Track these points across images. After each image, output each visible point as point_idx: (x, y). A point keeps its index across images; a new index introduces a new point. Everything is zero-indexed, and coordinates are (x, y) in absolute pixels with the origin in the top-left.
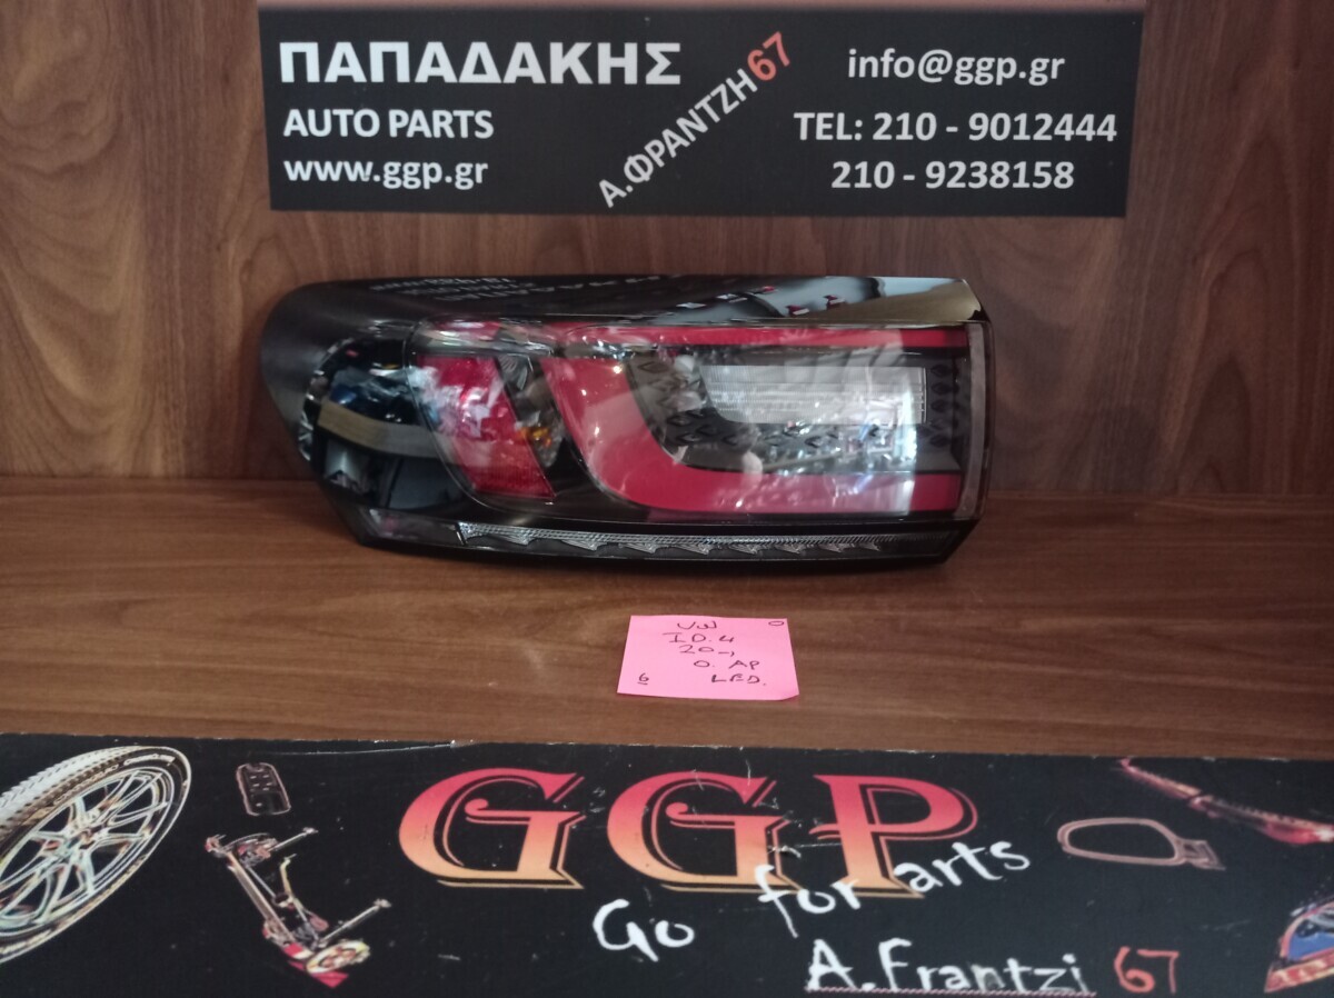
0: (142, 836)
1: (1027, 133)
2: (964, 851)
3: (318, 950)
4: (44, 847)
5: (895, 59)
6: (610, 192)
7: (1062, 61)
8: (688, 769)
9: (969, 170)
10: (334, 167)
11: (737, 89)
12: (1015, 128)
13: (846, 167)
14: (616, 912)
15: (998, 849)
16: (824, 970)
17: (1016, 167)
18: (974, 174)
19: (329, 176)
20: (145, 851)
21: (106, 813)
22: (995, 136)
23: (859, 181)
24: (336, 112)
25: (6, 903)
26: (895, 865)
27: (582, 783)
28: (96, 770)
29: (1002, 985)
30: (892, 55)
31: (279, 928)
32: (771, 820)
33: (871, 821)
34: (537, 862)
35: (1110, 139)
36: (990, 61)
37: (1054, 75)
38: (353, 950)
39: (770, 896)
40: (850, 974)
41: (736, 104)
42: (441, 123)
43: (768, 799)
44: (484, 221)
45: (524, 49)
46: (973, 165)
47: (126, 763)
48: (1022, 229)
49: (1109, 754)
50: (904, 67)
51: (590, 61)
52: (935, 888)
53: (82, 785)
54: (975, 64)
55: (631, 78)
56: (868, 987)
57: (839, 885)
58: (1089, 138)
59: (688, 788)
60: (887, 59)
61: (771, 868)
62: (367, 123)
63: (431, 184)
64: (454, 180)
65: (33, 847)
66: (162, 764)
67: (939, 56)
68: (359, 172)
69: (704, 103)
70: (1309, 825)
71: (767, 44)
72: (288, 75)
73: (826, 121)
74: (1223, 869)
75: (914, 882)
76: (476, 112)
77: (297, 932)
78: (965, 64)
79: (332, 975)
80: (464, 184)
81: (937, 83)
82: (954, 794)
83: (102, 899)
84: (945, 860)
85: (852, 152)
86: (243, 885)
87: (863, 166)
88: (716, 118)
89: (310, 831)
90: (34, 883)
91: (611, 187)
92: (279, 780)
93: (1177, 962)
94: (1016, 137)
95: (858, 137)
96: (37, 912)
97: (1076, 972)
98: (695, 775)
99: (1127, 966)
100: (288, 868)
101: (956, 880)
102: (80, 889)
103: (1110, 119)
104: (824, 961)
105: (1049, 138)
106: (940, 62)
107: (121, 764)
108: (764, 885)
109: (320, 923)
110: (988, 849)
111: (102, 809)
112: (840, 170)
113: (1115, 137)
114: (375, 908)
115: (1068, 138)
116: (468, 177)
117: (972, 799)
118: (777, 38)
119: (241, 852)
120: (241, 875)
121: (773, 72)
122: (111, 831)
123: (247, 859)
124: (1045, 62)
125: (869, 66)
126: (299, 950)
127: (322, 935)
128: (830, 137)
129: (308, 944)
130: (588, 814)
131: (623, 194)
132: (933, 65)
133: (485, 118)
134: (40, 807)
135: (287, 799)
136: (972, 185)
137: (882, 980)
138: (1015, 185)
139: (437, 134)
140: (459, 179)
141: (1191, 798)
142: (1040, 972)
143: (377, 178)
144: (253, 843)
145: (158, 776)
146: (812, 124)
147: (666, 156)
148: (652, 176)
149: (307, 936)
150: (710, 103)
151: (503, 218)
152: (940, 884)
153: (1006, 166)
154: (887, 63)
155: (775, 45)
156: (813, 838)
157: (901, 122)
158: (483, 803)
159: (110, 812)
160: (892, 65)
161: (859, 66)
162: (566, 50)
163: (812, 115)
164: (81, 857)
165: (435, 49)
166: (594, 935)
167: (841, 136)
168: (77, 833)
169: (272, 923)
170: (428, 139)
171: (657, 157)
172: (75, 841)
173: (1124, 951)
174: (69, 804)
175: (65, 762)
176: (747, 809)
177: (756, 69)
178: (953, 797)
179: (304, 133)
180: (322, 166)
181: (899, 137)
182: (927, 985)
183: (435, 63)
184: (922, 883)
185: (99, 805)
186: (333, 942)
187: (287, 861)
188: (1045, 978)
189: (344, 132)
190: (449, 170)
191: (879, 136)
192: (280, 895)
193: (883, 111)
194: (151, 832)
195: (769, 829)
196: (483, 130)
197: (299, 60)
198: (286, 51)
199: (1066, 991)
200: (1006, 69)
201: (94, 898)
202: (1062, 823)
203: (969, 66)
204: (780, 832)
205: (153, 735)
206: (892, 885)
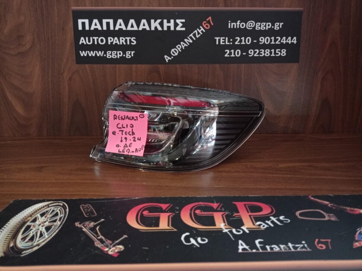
0: (58, 223)
1: (274, 42)
2: (273, 218)
3: (110, 248)
4: (32, 226)
5: (240, 23)
6: (167, 58)
7: (283, 23)
8: (199, 202)
9: (260, 52)
10: (93, 53)
11: (200, 31)
12: (271, 41)
13: (228, 51)
14: (187, 236)
15: (281, 218)
16: (242, 247)
17: (271, 51)
18: (261, 53)
19: (92, 55)
20: (59, 227)
21: (47, 218)
22: (266, 43)
23: (232, 55)
24: (94, 38)
25: (24, 240)
26: (256, 222)
27: (172, 206)
28: (42, 208)
29: (288, 249)
30: (239, 22)
31: (99, 243)
32: (223, 213)
33: (248, 212)
34: (164, 225)
35: (295, 43)
36: (265, 24)
37: (281, 27)
38: (119, 248)
39: (225, 231)
40: (249, 248)
41: (200, 35)
42: (122, 40)
43: (221, 208)
44: (134, 66)
45: (144, 21)
46: (261, 50)
47: (50, 206)
48: (273, 66)
49: (306, 195)
50: (243, 25)
51: (161, 24)
52: (267, 227)
53: (39, 211)
54: (261, 24)
55: (172, 28)
56: (254, 251)
57: (242, 228)
58: (290, 43)
59: (200, 206)
60: (238, 23)
61: (224, 224)
62: (102, 41)
63: (119, 56)
64: (126, 56)
65: (28, 227)
66: (60, 205)
67: (251, 22)
68: (100, 54)
69: (191, 35)
70: (358, 210)
71: (207, 20)
72: (80, 28)
73: (223, 39)
74: (338, 220)
75: (261, 226)
76: (131, 38)
77: (104, 244)
78: (258, 24)
79: (115, 254)
80: (128, 57)
81: (251, 30)
82: (270, 207)
83: (50, 238)
84: (269, 221)
85: (230, 47)
86: (87, 234)
87: (233, 51)
88: (195, 39)
89: (103, 220)
90: (31, 235)
92: (92, 208)
93: (330, 242)
94: (271, 43)
95: (231, 43)
96: (33, 242)
97: (306, 245)
98: (201, 203)
99: (318, 243)
100: (99, 229)
101: (272, 225)
102: (44, 236)
103: (295, 38)
104: (242, 245)
105: (280, 43)
106: (252, 24)
107: (48, 206)
108: (224, 229)
109: (109, 242)
110: (279, 218)
111: (45, 217)
113: (296, 43)
114: (123, 237)
115: (284, 43)
116: (130, 55)
117: (274, 208)
118: (210, 18)
119: (85, 226)
120: (86, 232)
121: (209, 27)
122: (49, 222)
123: (87, 228)
124: (278, 24)
125: (234, 25)
126: (105, 248)
127: (111, 244)
128: (224, 44)
129: (107, 247)
130: (175, 213)
131: (171, 59)
132: (250, 25)
133: (134, 39)
134: (29, 217)
135: (95, 212)
136: (260, 55)
137: (257, 249)
138: (271, 55)
139: (121, 44)
140: (127, 56)
141: (328, 204)
142: (297, 246)
143: (105, 55)
144: (88, 224)
145: (59, 208)
146: (219, 40)
147: (182, 49)
148: (178, 54)
149: (107, 245)
150: (193, 35)
151: (139, 65)
152: (268, 226)
153: (269, 50)
154: (239, 24)
155: (209, 20)
156: (234, 217)
157: (242, 39)
158: (147, 212)
159: (48, 218)
160: (240, 25)
161: (231, 25)
162: (155, 22)
163: (219, 38)
164: (42, 229)
165: (120, 21)
166: (182, 241)
167: (227, 43)
168: (40, 223)
169: (97, 242)
170: (119, 45)
171: (179, 49)
172: (40, 225)
173: (317, 240)
174: (36, 216)
175: (33, 206)
176: (216, 211)
177: (205, 26)
178: (268, 206)
179: (85, 43)
180: (90, 52)
181: (242, 43)
182: (269, 250)
183: (120, 25)
184: (264, 226)
185: (45, 216)
186: (114, 246)
187: (98, 227)
188: (298, 247)
189: (96, 43)
190: (124, 53)
191: (236, 43)
192: (98, 235)
193: (237, 37)
194: (60, 222)
195: (222, 215)
196: (133, 42)
197: (83, 24)
198: (80, 21)
199: (304, 250)
200: (269, 25)
201: (48, 238)
202: (296, 211)
203: (259, 25)
204: (225, 216)
205: (56, 199)
206: (256, 227)
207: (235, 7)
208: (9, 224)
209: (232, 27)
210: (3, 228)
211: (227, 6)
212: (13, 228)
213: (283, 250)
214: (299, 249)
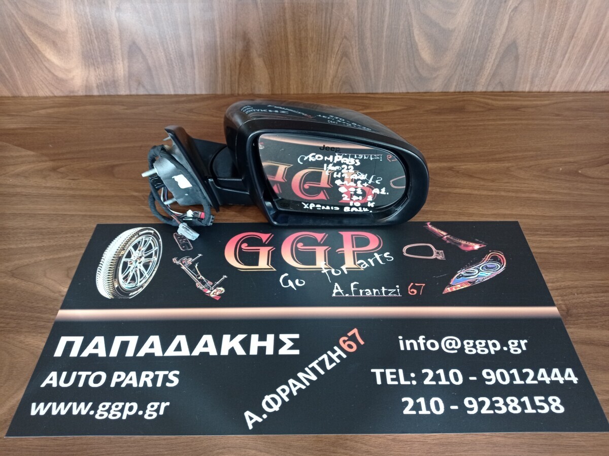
0: (154, 259)
2: (377, 256)
3: (212, 290)
4: (129, 263)
8: (302, 231)
14: (285, 277)
15: (386, 255)
16: (337, 291)
20: (157, 264)
25: (127, 280)
27: (273, 237)
28: (132, 237)
29: (380, 294)
31: (200, 285)
32: (326, 248)
33: (353, 247)
34: (263, 263)
38: (220, 290)
39: (325, 271)
40: (343, 292)
43: (325, 241)
47: (140, 234)
49: (424, 221)
52: (368, 267)
53: (130, 242)
56: (347, 295)
57: (342, 267)
59: (303, 238)
61: (325, 263)
65: (125, 264)
66: (150, 234)
70: (473, 244)
74: (445, 259)
75: (362, 266)
77: (205, 285)
79: (217, 297)
83: (151, 279)
84: (371, 258)
86: (187, 273)
90: (131, 274)
93: (424, 287)
96: (136, 283)
97: (398, 290)
98: (305, 233)
99: (410, 289)
100: (197, 267)
101: (373, 265)
102: (144, 276)
104: (337, 289)
107: (138, 234)
108: (324, 269)
109: (209, 283)
110: (383, 254)
111: (139, 250)
114: (223, 278)
117: (383, 241)
119: (183, 263)
120: (186, 270)
122: (145, 258)
123: (186, 265)
126: (207, 291)
127: (212, 286)
129: (209, 289)
134: (122, 250)
135: (191, 245)
137: (350, 293)
141: (444, 236)
142: (389, 290)
144: (186, 260)
145: (151, 238)
149: (208, 286)
156: (337, 253)
158: (246, 245)
159: (142, 252)
164: (140, 266)
166: (280, 284)
168: (136, 258)
169: (198, 284)
172: (136, 261)
173: (412, 284)
174: (129, 249)
175: (121, 235)
176: (319, 245)
178: (376, 238)
182: (361, 294)
184: (365, 265)
185: (138, 249)
186: (215, 288)
187: (197, 265)
192: (198, 275)
194: (156, 257)
195: (325, 251)
199: (395, 295)
201: (149, 278)
202: (405, 246)
204: (328, 251)
206: (356, 267)
208: (105, 259)
210: (100, 265)
212: (111, 265)
213: (375, 295)
214: (390, 295)
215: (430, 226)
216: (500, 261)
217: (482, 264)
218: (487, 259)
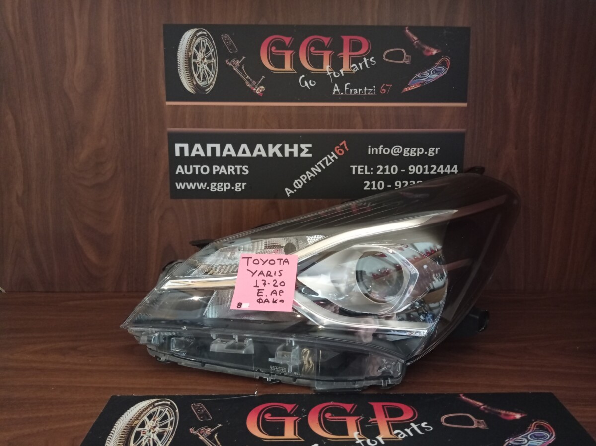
0: (170, 428)
1: (428, 172)
2: (414, 425)
4: (142, 433)
5: (384, 148)
6: (288, 192)
7: (439, 148)
8: (330, 402)
9: (409, 184)
10: (193, 185)
11: (331, 158)
12: (424, 170)
13: (368, 183)
15: (423, 424)
19: (191, 187)
20: (172, 433)
21: (155, 422)
22: (417, 173)
23: (373, 187)
24: (194, 166)
26: (394, 430)
27: (298, 407)
28: (147, 407)
30: (382, 147)
32: (357, 418)
33: (386, 417)
34: (289, 433)
35: (456, 173)
36: (415, 149)
37: (436, 153)
39: (358, 441)
41: (331, 163)
42: (231, 169)
43: (355, 411)
44: (245, 201)
45: (259, 146)
46: (411, 182)
47: (156, 404)
49: (456, 393)
50: (387, 151)
51: (282, 150)
52: (406, 437)
53: (144, 412)
54: (410, 150)
55: (295, 155)
57: (378, 437)
58: (449, 173)
59: (331, 408)
60: (381, 148)
61: (358, 433)
62: (205, 170)
63: (227, 189)
64: (235, 188)
65: (138, 433)
66: (167, 405)
67: (398, 147)
68: (201, 186)
69: (320, 163)
70: (513, 413)
71: (341, 144)
72: (178, 154)
73: (361, 168)
74: (488, 428)
75: (399, 436)
76: (243, 166)
78: (406, 150)
81: (397, 156)
82: (411, 408)
84: (408, 429)
85: (370, 178)
86: (205, 442)
87: (374, 183)
88: (324, 168)
89: (220, 425)
90: (144, 444)
91: (289, 190)
92: (205, 409)
94: (424, 173)
95: (372, 173)
98: (332, 403)
100: (217, 437)
101: (411, 434)
102: (158, 445)
103: (456, 167)
105: (435, 173)
106: (398, 149)
107: (154, 405)
108: (357, 439)
110: (420, 424)
111: (154, 420)
112: (366, 184)
115: (442, 173)
116: (240, 187)
117: (418, 411)
118: (344, 142)
119: (201, 432)
120: (204, 440)
121: (343, 153)
122: (160, 427)
123: (204, 435)
124: (433, 149)
125: (375, 151)
128: (362, 173)
130: (302, 417)
131: (293, 192)
132: (396, 150)
133: (246, 168)
134: (135, 420)
135: (210, 415)
139: (229, 173)
140: (237, 188)
141: (481, 406)
143: (208, 188)
144: (204, 430)
145: (167, 409)
146: (356, 169)
147: (307, 180)
148: (302, 187)
150: (322, 163)
151: (252, 200)
152: (407, 436)
154: (381, 150)
155: (343, 144)
156: (370, 423)
157: (386, 168)
158: (270, 415)
159: (157, 421)
160: (382, 150)
161: (371, 151)
162: (273, 147)
163: (356, 166)
164: (154, 436)
165: (229, 146)
167: (366, 173)
168: (149, 428)
170: (226, 175)
171: (304, 180)
172: (150, 431)
174: (143, 419)
175: (136, 405)
176: (349, 414)
177: (337, 152)
178: (410, 408)
179: (183, 173)
180: (189, 185)
181: (385, 173)
183: (229, 150)
184: (402, 435)
185: (153, 419)
187: (216, 435)
189: (197, 173)
190: (233, 185)
191: (379, 173)
192: (217, 445)
193: (380, 165)
194: (172, 427)
195: (356, 420)
196: (245, 172)
197: (182, 149)
198: (177, 146)
200: (420, 151)
202: (442, 416)
203: (408, 151)
204: (360, 421)
205: (160, 394)
206: (393, 437)
207: (375, 128)
208: (115, 428)
209: (373, 153)
210: (110, 434)
211: (367, 128)
212: (122, 434)
215: (463, 397)
216: (547, 430)
217: (529, 434)
218: (532, 428)
